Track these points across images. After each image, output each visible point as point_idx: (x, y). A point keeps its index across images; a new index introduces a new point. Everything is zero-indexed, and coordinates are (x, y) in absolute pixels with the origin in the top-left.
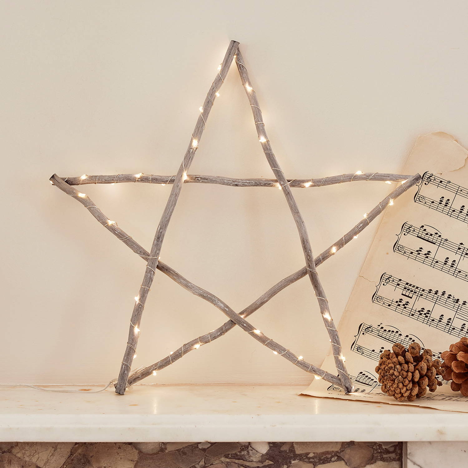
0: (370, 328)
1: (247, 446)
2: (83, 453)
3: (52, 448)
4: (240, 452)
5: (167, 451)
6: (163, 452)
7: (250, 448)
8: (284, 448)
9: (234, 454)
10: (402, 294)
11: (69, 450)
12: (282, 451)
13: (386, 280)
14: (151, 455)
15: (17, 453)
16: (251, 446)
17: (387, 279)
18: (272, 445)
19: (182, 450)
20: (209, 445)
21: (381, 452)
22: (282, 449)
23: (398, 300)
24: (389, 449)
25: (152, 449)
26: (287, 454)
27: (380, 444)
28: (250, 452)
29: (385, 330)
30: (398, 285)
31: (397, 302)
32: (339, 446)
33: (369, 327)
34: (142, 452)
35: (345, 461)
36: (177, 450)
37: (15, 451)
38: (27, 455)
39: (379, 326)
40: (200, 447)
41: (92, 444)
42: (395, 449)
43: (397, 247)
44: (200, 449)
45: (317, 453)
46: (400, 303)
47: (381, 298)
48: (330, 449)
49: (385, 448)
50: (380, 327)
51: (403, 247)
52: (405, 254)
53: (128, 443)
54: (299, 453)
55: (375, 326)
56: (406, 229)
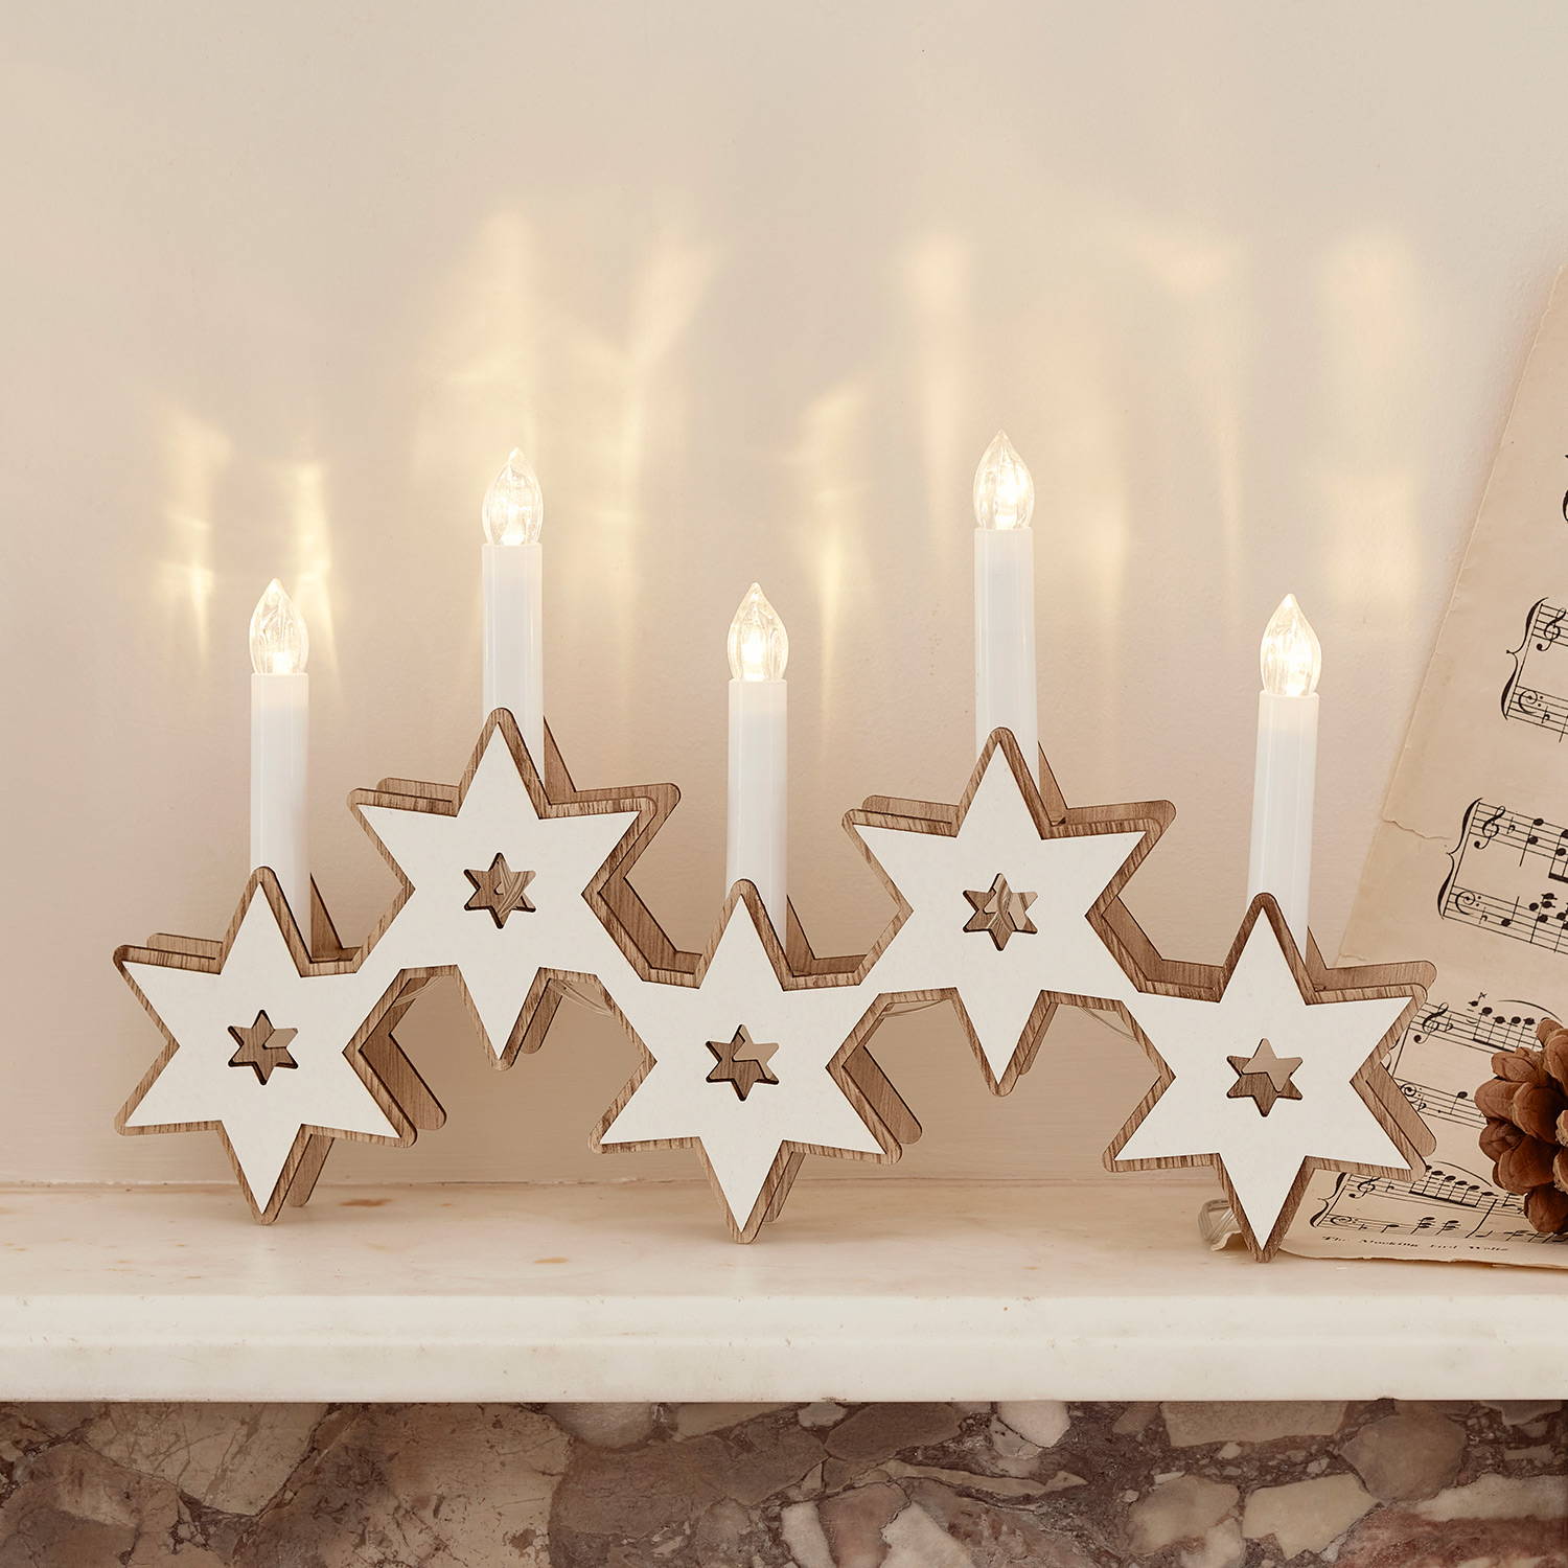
0: (1439, 1014)
1: (983, 1419)
2: (357, 1443)
3: (239, 1425)
4: (958, 1440)
5: (678, 1438)
6: (664, 1441)
7: (995, 1426)
8: (1126, 1426)
9: (934, 1448)
10: (1552, 876)
11: (304, 1433)
12: (1119, 1438)
13: (1483, 828)
14: (620, 1450)
15: (105, 1444)
16: (999, 1420)
17: (1487, 823)
18: (1079, 1414)
19: (736, 1432)
20: (840, 1414)
21: (1496, 1441)
22: (1117, 1429)
23: (1539, 900)
24: (1527, 1427)
25: (623, 1429)
26: (1136, 1449)
27: (1491, 1410)
28: (997, 1438)
29: (1500, 1020)
30: (1533, 840)
31: (1533, 907)
32: (1338, 1418)
33: (1435, 1011)
34: (583, 1441)
35: (1358, 1474)
36: (716, 1433)
37: (97, 1435)
38: (145, 1450)
39: (1474, 1004)
40: (806, 1420)
41: (390, 1409)
42: (1551, 1429)
43: (1516, 698)
44: (805, 1429)
45: (1252, 1444)
46: (1545, 911)
47: (1473, 897)
48: (1302, 1430)
49: (1513, 1426)
50: (1479, 1008)
51: (1537, 696)
52: (1546, 723)
53: (531, 1404)
54: (1183, 1445)
55: (1459, 1005)
56: (1543, 626)
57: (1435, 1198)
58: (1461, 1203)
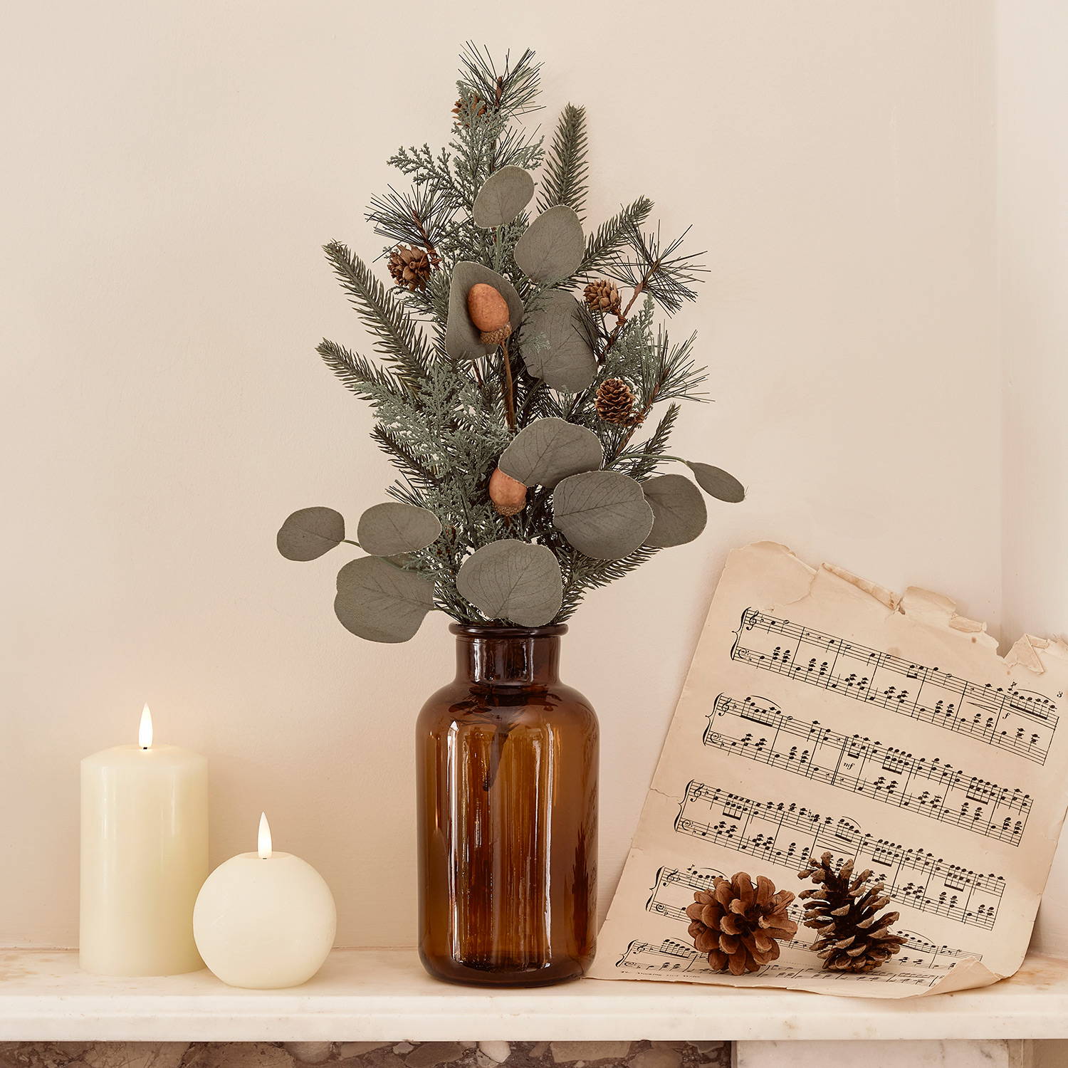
0: (674, 874)
1: (474, 1049)
2: (202, 1061)
3: (151, 1053)
4: (462, 1060)
5: (341, 1059)
6: (335, 1060)
7: (478, 1053)
8: (536, 1053)
9: (452, 1063)
10: (724, 814)
11: (180, 1057)
12: (532, 1058)
13: (695, 793)
14: (316, 1064)
15: (93, 1061)
16: (480, 1050)
17: (696, 790)
18: (515, 1048)
19: (366, 1056)
20: (411, 1048)
21: (695, 1060)
22: (531, 1055)
23: (718, 824)
24: (709, 1055)
25: (317, 1055)
26: (539, 1063)
27: (693, 1047)
28: (479, 1059)
29: (701, 876)
30: (716, 798)
31: (716, 827)
32: (626, 1050)
33: (673, 872)
34: (300, 1060)
36: (357, 1057)
37: (89, 1058)
38: (110, 1064)
39: (690, 869)
40: (396, 1050)
41: (217, 1045)
42: (719, 1055)
43: (709, 736)
44: (395, 1054)
45: (589, 1061)
46: (721, 829)
47: (689, 823)
48: (611, 1056)
49: (703, 1054)
50: (692, 871)
51: (719, 736)
52: (722, 747)
53: (277, 1042)
54: (560, 1062)
55: (683, 870)
56: (722, 705)
57: (671, 954)
58: (681, 956)
